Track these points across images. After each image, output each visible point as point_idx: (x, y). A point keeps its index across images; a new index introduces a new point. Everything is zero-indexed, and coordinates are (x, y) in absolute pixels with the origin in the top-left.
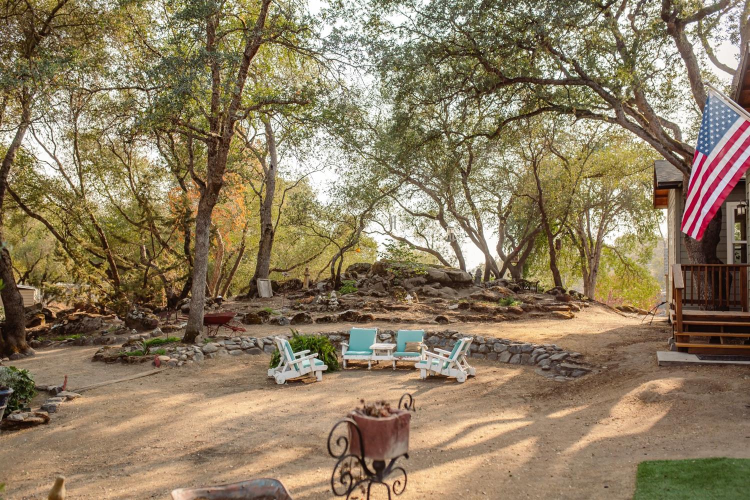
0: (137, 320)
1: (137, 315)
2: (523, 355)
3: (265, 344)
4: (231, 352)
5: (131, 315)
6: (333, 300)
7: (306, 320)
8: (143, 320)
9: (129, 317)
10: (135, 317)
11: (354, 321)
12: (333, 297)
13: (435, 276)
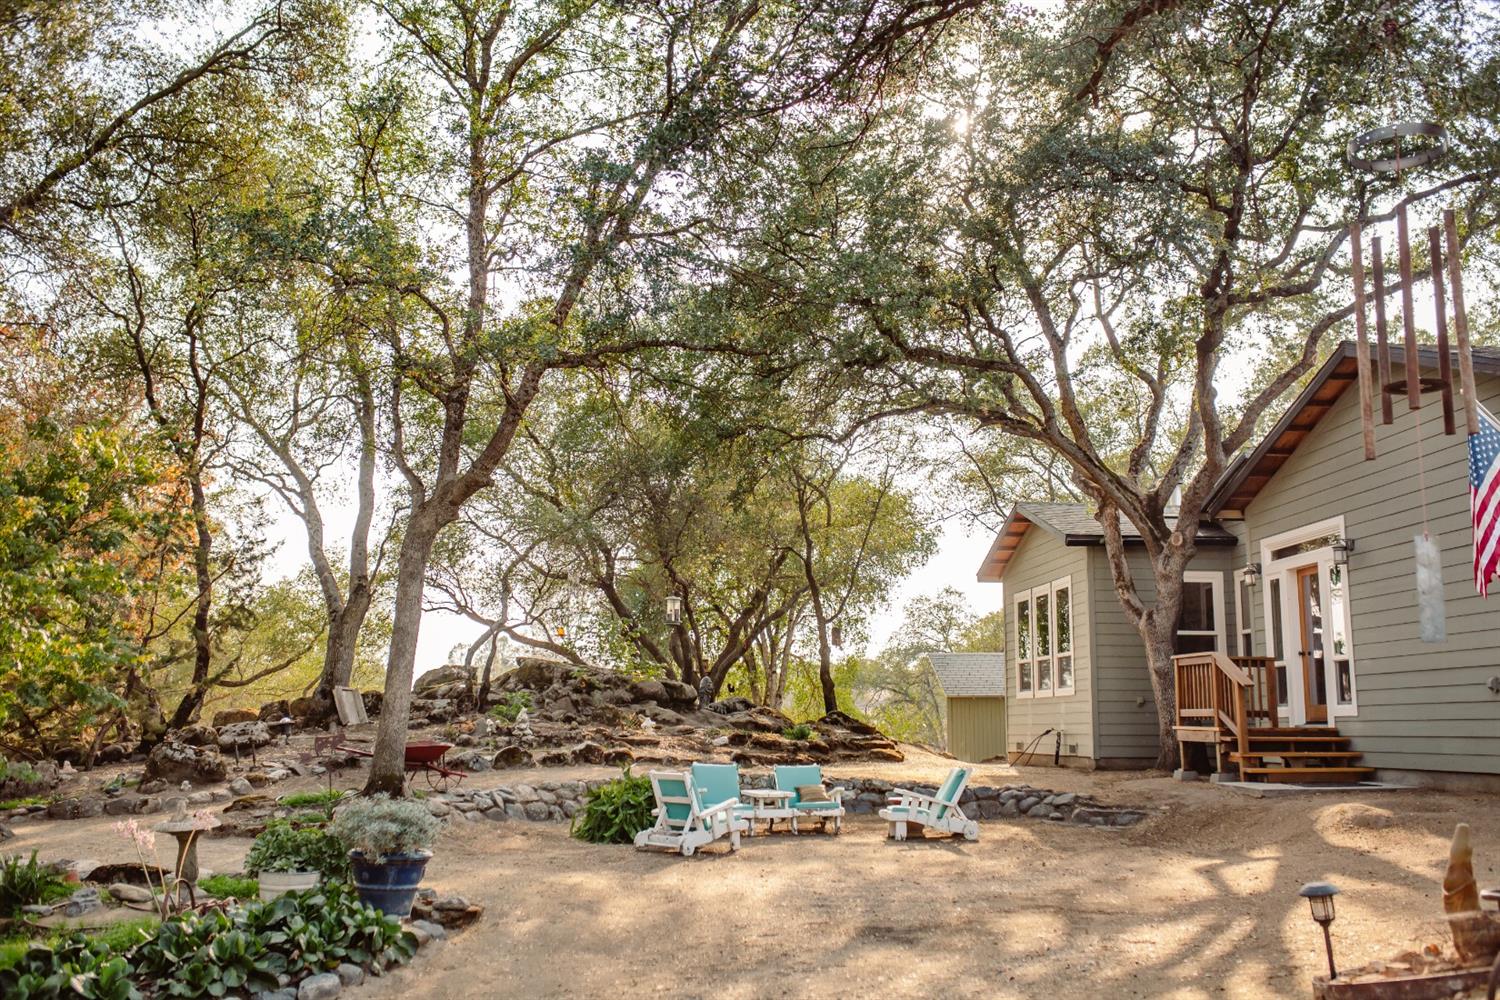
0: (183, 763)
1: (182, 751)
2: (984, 802)
3: (506, 801)
4: (469, 815)
5: (170, 752)
6: (523, 726)
7: (525, 760)
8: (197, 761)
9: (166, 757)
10: (178, 756)
11: (600, 763)
12: (523, 721)
13: (649, 689)
